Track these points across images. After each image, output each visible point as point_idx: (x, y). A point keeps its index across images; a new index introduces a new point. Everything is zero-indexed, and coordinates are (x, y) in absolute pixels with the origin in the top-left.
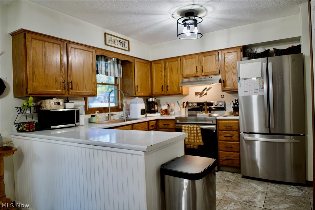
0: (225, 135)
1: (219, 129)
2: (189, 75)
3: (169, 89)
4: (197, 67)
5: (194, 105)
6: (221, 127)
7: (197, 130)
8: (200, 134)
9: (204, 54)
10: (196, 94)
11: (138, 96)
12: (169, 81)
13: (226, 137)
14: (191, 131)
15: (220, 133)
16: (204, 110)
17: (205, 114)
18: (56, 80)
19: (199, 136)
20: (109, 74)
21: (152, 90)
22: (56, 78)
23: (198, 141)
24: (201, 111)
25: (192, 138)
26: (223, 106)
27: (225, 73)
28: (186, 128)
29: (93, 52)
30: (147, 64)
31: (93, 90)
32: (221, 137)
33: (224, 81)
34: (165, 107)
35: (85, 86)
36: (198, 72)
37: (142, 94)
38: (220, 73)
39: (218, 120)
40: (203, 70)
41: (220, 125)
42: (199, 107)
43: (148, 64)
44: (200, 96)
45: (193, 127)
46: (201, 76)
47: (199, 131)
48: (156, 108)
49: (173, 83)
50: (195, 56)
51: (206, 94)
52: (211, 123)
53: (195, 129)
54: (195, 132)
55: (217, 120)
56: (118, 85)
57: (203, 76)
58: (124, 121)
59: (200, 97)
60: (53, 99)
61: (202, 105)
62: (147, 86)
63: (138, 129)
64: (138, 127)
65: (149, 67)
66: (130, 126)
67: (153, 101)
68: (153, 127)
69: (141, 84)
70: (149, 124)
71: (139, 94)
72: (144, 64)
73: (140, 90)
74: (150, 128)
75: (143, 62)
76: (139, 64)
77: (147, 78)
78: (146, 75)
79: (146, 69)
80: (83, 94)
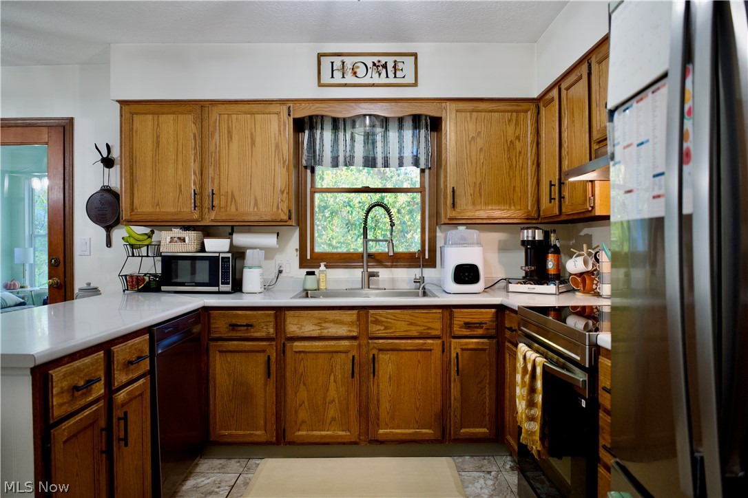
11: (464, 222)
12: (566, 163)
18: (181, 191)
20: (380, 161)
21: (539, 200)
22: (180, 186)
29: (280, 112)
30: (517, 112)
31: (278, 208)
35: (256, 200)
37: (483, 214)
43: (526, 111)
48: (550, 265)
56: (425, 189)
58: (418, 296)
60: (173, 230)
62: (514, 187)
63: (389, 325)
64: (389, 320)
65: (527, 121)
66: (353, 314)
67: (537, 239)
68: (474, 331)
69: (478, 183)
70: (451, 317)
71: (462, 214)
72: (501, 112)
73: (470, 201)
74: (455, 329)
75: (495, 108)
76: (474, 119)
77: (514, 161)
78: (509, 150)
79: (510, 130)
80: (246, 218)
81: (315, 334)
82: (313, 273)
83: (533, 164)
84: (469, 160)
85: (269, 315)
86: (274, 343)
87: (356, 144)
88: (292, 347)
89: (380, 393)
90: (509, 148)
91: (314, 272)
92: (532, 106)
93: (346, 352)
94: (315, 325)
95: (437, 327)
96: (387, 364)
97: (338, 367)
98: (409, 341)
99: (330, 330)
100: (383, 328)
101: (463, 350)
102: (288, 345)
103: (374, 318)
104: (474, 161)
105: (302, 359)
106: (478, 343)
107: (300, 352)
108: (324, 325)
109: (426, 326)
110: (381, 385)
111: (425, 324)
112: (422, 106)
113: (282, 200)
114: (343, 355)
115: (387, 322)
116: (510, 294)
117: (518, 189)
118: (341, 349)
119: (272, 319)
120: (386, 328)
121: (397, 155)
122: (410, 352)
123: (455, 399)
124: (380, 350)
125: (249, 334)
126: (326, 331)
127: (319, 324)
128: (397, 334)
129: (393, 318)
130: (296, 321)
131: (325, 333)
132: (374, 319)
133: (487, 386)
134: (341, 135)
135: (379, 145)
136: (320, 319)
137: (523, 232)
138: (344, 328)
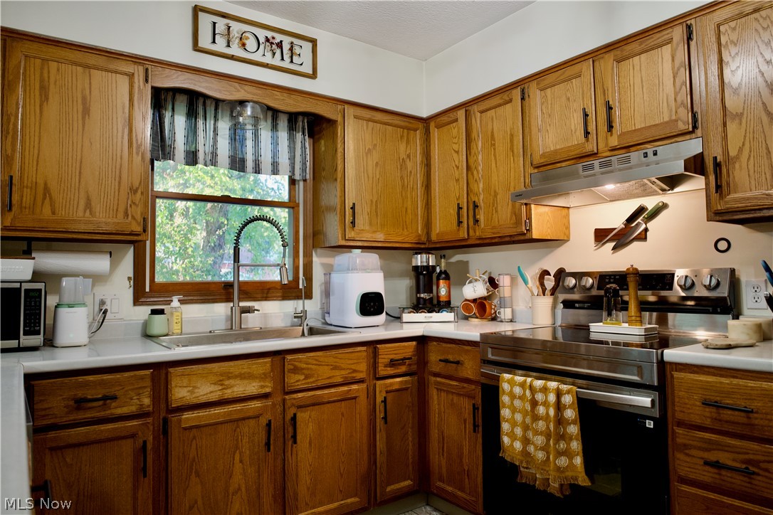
0: (712, 456)
1: (680, 416)
2: (556, 152)
3: (481, 217)
4: (586, 115)
5: (583, 283)
6: (688, 404)
7: (559, 406)
8: (574, 429)
9: (619, 49)
10: (601, 235)
12: (481, 185)
13: (717, 465)
14: (534, 403)
15: (679, 440)
16: (624, 307)
17: (626, 325)
19: (571, 439)
20: (250, 164)
21: (428, 225)
23: (563, 462)
24: (605, 314)
25: (540, 440)
26: (723, 292)
27: (725, 125)
28: (517, 390)
29: (133, 74)
30: (409, 129)
31: (126, 214)
32: (686, 464)
33: (717, 165)
34: (474, 290)
35: (88, 199)
36: (593, 136)
37: (380, 236)
38: (695, 127)
39: (671, 363)
40: (616, 124)
41: (681, 394)
42: (602, 293)
43: (415, 130)
44: (612, 244)
45: (545, 390)
46: (608, 154)
47: (570, 414)
48: (443, 292)
49: (496, 194)
50: (575, 69)
51: (643, 237)
52: (635, 378)
53: (552, 398)
54: (552, 412)
55: (668, 367)
56: (298, 205)
57: (613, 149)
59: (614, 248)
61: (614, 285)
62: (406, 209)
63: (309, 372)
64: (310, 366)
65: (416, 139)
66: (266, 363)
67: (430, 264)
68: (398, 369)
69: (374, 201)
70: (375, 354)
71: (361, 235)
72: (395, 126)
73: (367, 221)
74: (380, 369)
75: (390, 121)
76: (370, 128)
77: (406, 180)
78: (401, 169)
79: (402, 147)
80: (72, 227)
81: (214, 397)
82: (161, 312)
83: (422, 186)
84: (366, 175)
85: (142, 378)
86: (150, 420)
87: (219, 139)
88: (180, 421)
89: (299, 464)
90: (401, 165)
91: (163, 310)
92: (420, 125)
93: (257, 417)
94: (215, 384)
95: (362, 369)
96: (308, 423)
97: (246, 440)
98: (333, 390)
99: (235, 389)
100: (303, 377)
101: (387, 392)
102: (174, 418)
103: (292, 365)
104: (371, 175)
105: (194, 438)
106: (401, 382)
107: (191, 428)
108: (226, 383)
109: (350, 369)
110: (300, 453)
111: (349, 367)
112: (317, 104)
113: (134, 203)
114: (252, 422)
115: (308, 369)
116: (405, 325)
117: (409, 211)
118: (251, 414)
119: (148, 383)
120: (307, 377)
121: (270, 160)
122: (333, 404)
123: (381, 453)
124: (299, 407)
125: (107, 412)
126: (229, 391)
127: (220, 383)
128: (319, 384)
129: (315, 362)
130: (185, 382)
131: (229, 394)
132: (292, 367)
133: (410, 430)
134: (200, 123)
135: (249, 143)
136: (221, 375)
137: (417, 258)
138: (254, 384)
